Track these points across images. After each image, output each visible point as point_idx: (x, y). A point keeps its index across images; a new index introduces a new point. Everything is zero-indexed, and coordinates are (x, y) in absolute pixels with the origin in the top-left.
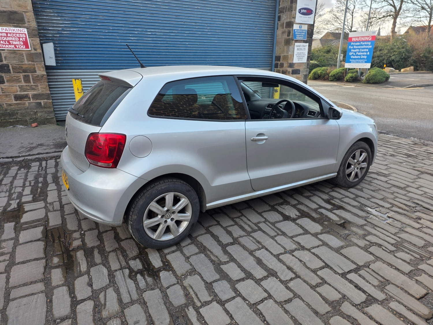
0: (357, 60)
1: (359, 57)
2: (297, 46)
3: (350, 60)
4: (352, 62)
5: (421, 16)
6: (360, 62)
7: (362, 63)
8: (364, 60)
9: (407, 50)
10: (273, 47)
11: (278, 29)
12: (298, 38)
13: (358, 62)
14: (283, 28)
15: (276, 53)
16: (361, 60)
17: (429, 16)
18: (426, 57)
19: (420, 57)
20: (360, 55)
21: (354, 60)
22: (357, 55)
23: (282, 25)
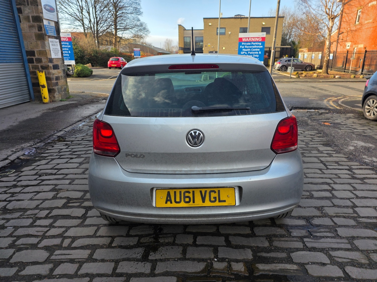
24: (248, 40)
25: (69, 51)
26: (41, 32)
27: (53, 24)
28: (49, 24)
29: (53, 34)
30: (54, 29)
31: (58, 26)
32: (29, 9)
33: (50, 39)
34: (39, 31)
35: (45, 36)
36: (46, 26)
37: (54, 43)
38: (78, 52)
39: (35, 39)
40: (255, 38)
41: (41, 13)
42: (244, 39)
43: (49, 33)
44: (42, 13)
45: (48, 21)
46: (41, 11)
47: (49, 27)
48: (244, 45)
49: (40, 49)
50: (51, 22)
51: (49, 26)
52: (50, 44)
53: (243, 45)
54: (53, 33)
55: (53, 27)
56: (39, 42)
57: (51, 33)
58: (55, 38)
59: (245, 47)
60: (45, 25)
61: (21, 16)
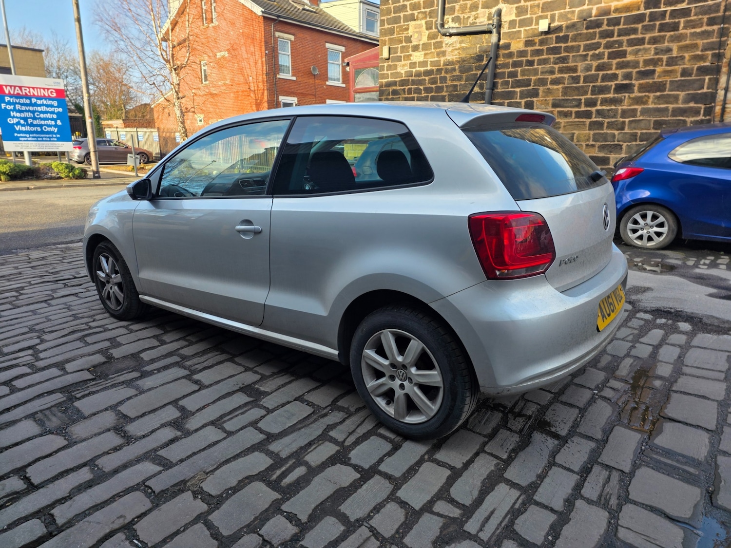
0: (35, 135)
1: (39, 129)
3: (16, 135)
4: (20, 139)
6: (44, 139)
7: (50, 141)
8: (54, 136)
13: (39, 139)
16: (47, 136)
20: (41, 126)
21: (28, 136)
22: (32, 125)
24: (20, 92)
40: (37, 88)
42: (8, 88)
48: (14, 104)
53: (9, 103)
59: (15, 108)
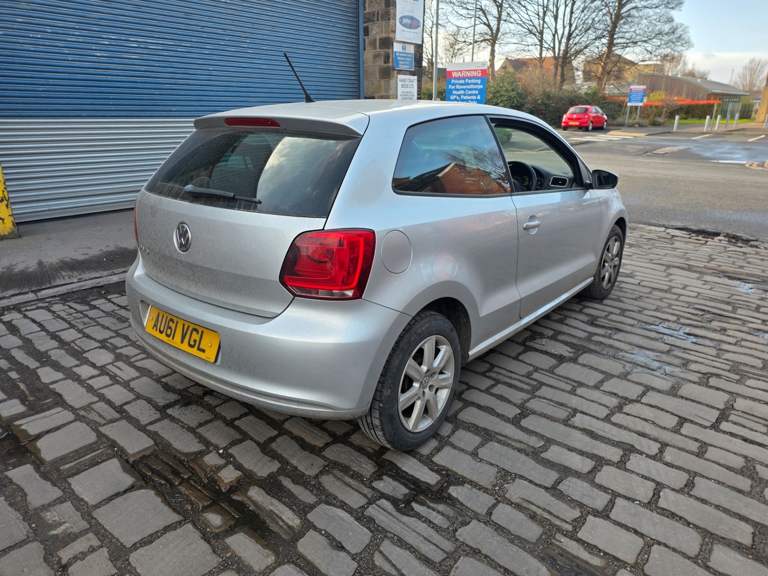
2: (401, 81)
5: (529, 44)
9: (518, 93)
10: (359, 80)
11: (365, 50)
12: (402, 67)
14: (375, 48)
15: (366, 91)
17: (539, 43)
18: (545, 105)
19: (538, 104)
23: (373, 43)
25: (479, 96)
26: (388, 65)
27: (411, 50)
28: (403, 49)
29: (408, 67)
30: (411, 58)
31: (421, 52)
32: (378, 27)
33: (400, 77)
34: (385, 62)
35: (392, 72)
36: (397, 54)
37: (407, 83)
38: (515, 97)
39: (378, 77)
41: (392, 31)
43: (400, 66)
44: (394, 32)
45: (402, 44)
46: (393, 29)
47: (403, 55)
49: (381, 94)
50: (407, 46)
51: (402, 53)
52: (400, 84)
54: (408, 65)
55: (410, 54)
56: (383, 82)
57: (403, 64)
58: (410, 75)
60: (396, 52)
61: (367, 40)
